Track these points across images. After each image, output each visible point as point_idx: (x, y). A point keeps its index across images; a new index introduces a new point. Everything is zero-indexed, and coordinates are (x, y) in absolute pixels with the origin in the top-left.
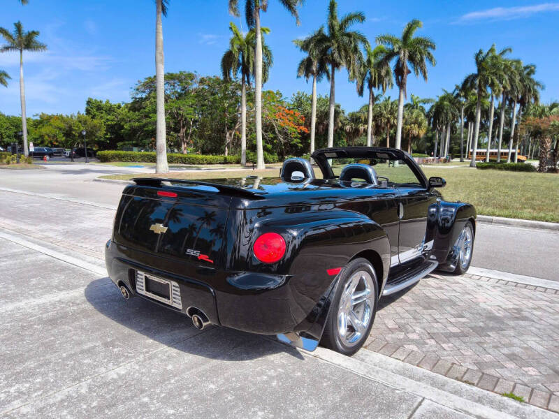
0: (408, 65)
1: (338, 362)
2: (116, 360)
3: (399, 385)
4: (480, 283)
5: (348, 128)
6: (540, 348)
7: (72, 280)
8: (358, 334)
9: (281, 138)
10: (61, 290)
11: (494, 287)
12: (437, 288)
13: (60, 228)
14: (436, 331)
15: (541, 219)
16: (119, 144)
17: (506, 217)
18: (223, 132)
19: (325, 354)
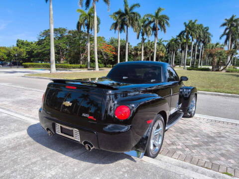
0: (158, 26)
1: (152, 163)
2: (49, 167)
3: (182, 172)
4: (201, 121)
5: (133, 53)
6: (233, 150)
7: (21, 126)
8: (157, 148)
9: (105, 57)
10: (16, 132)
11: (207, 123)
12: (183, 124)
13: (10, 99)
14: (188, 144)
15: (219, 92)
16: (32, 59)
17: (204, 91)
18: (80, 54)
19: (146, 158)
